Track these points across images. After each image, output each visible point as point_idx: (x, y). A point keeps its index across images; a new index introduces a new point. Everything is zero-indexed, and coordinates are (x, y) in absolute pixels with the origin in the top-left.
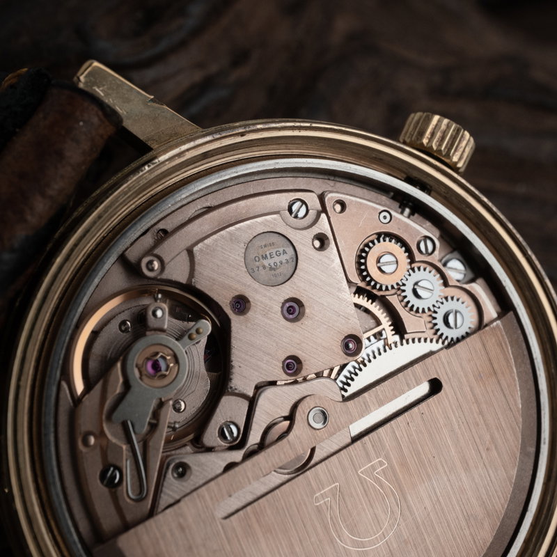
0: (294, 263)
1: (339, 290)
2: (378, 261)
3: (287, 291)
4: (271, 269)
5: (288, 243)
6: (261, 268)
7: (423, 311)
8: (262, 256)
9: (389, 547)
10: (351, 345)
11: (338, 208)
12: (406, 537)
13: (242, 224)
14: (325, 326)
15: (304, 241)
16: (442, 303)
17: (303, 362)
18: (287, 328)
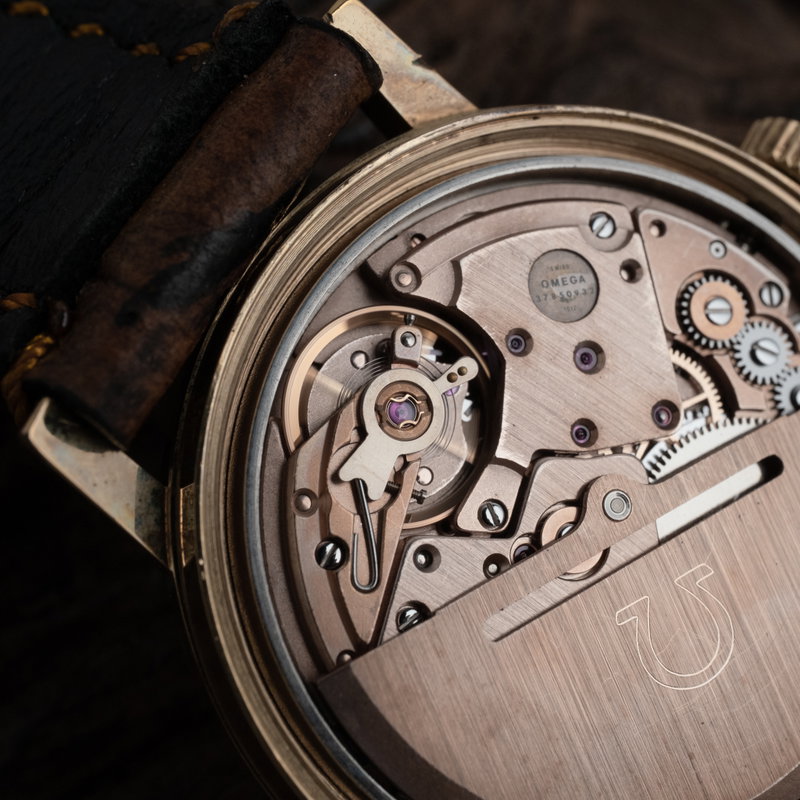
0: (594, 295)
1: (653, 338)
2: (706, 306)
3: (582, 331)
4: (563, 299)
5: (587, 267)
6: (549, 297)
7: (764, 383)
8: (552, 281)
9: (720, 686)
10: (664, 417)
11: (655, 231)
12: (742, 675)
13: (528, 235)
14: (632, 385)
15: (608, 266)
16: (789, 374)
17: (599, 429)
18: (580, 381)
